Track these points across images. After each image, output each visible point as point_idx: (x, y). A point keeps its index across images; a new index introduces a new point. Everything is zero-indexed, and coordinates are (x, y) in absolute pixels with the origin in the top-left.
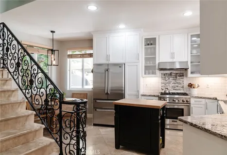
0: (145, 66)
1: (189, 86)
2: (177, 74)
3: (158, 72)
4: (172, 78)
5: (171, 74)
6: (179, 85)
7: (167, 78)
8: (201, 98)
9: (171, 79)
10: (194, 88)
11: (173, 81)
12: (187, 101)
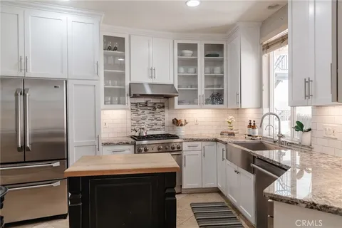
0: (105, 89)
1: (173, 123)
2: (155, 104)
3: (128, 100)
4: (148, 111)
5: (146, 104)
6: (159, 123)
7: (140, 112)
8: (197, 140)
9: (146, 112)
10: (182, 125)
11: (150, 116)
12: (179, 148)
